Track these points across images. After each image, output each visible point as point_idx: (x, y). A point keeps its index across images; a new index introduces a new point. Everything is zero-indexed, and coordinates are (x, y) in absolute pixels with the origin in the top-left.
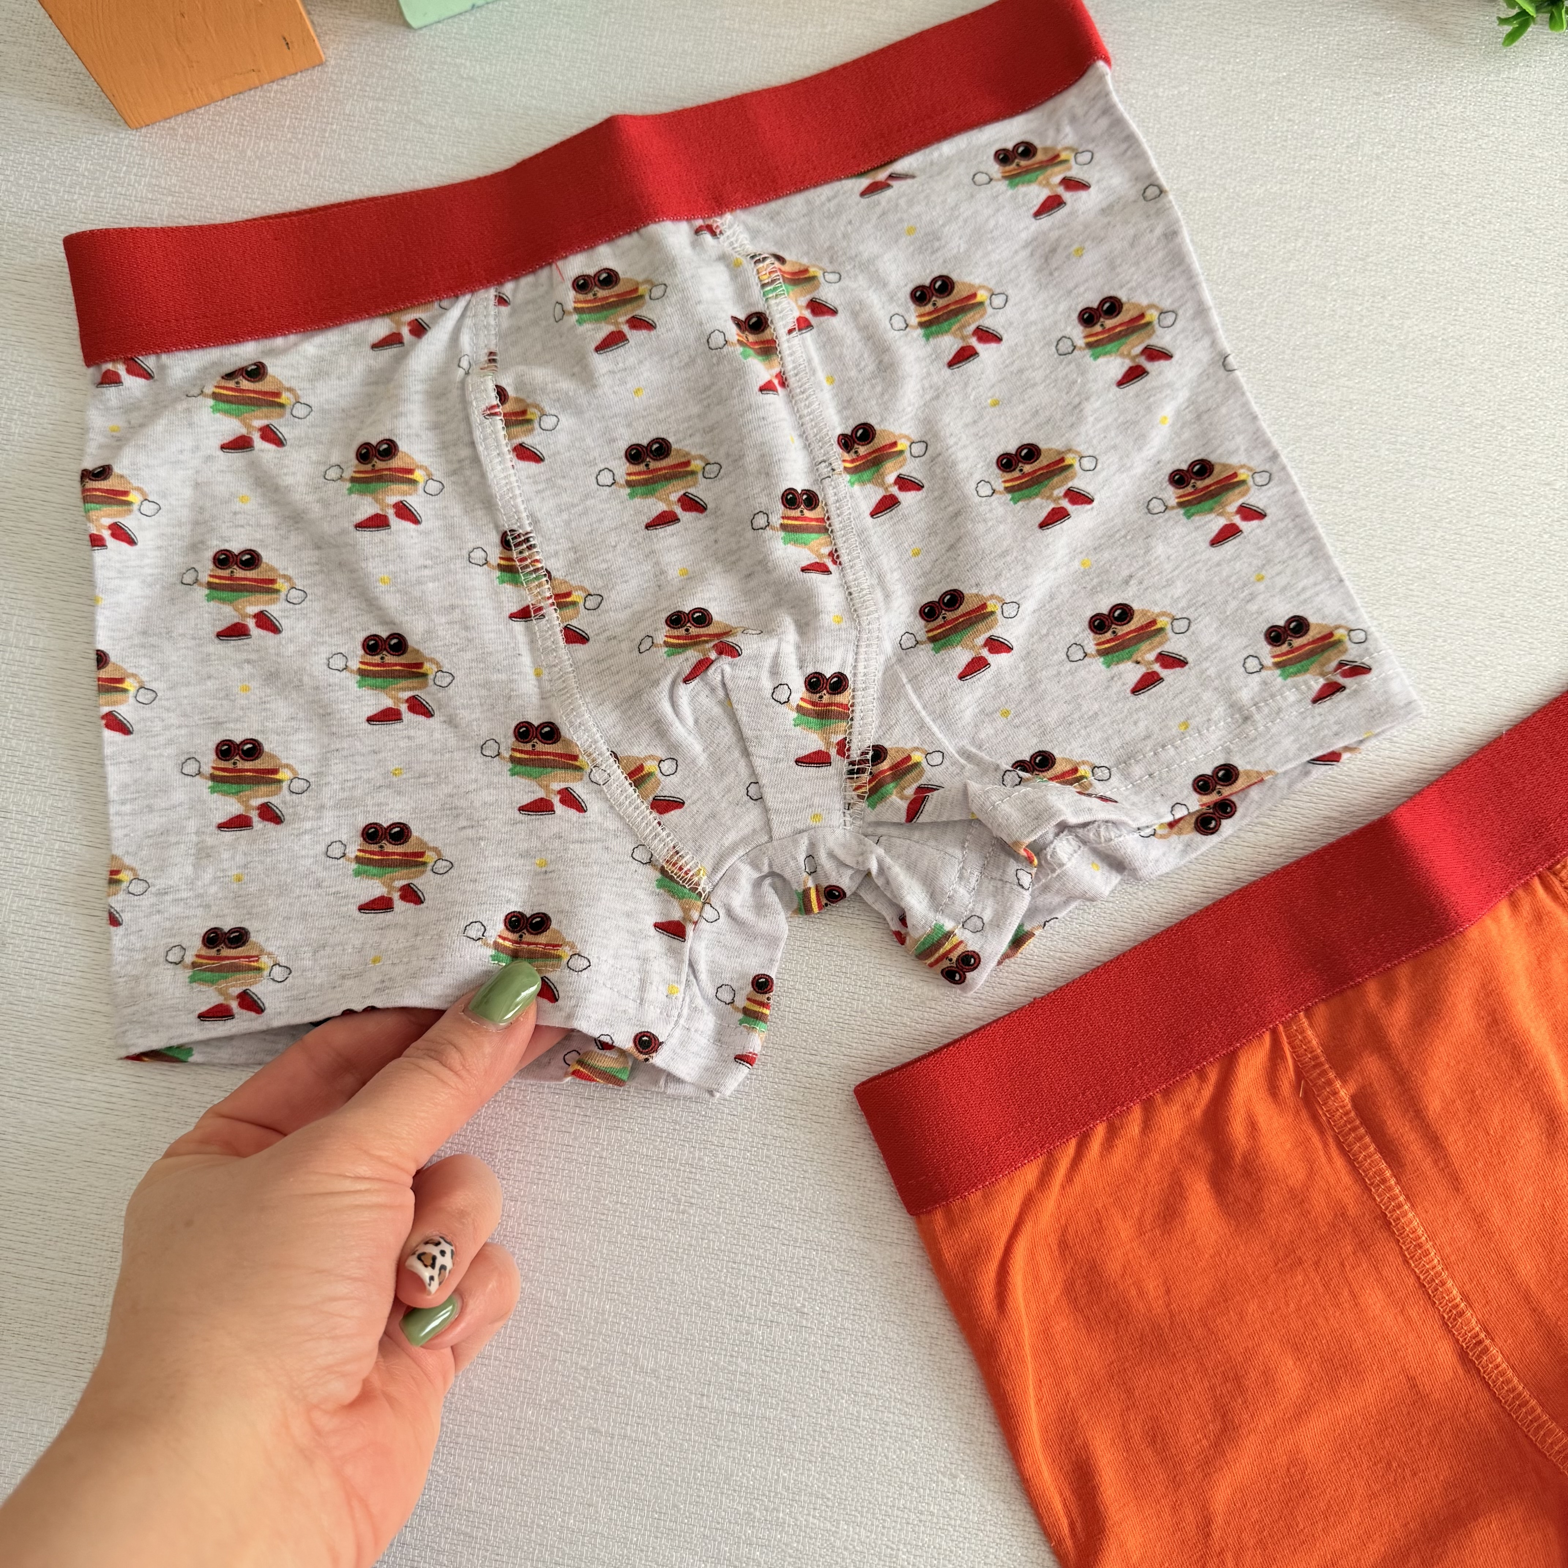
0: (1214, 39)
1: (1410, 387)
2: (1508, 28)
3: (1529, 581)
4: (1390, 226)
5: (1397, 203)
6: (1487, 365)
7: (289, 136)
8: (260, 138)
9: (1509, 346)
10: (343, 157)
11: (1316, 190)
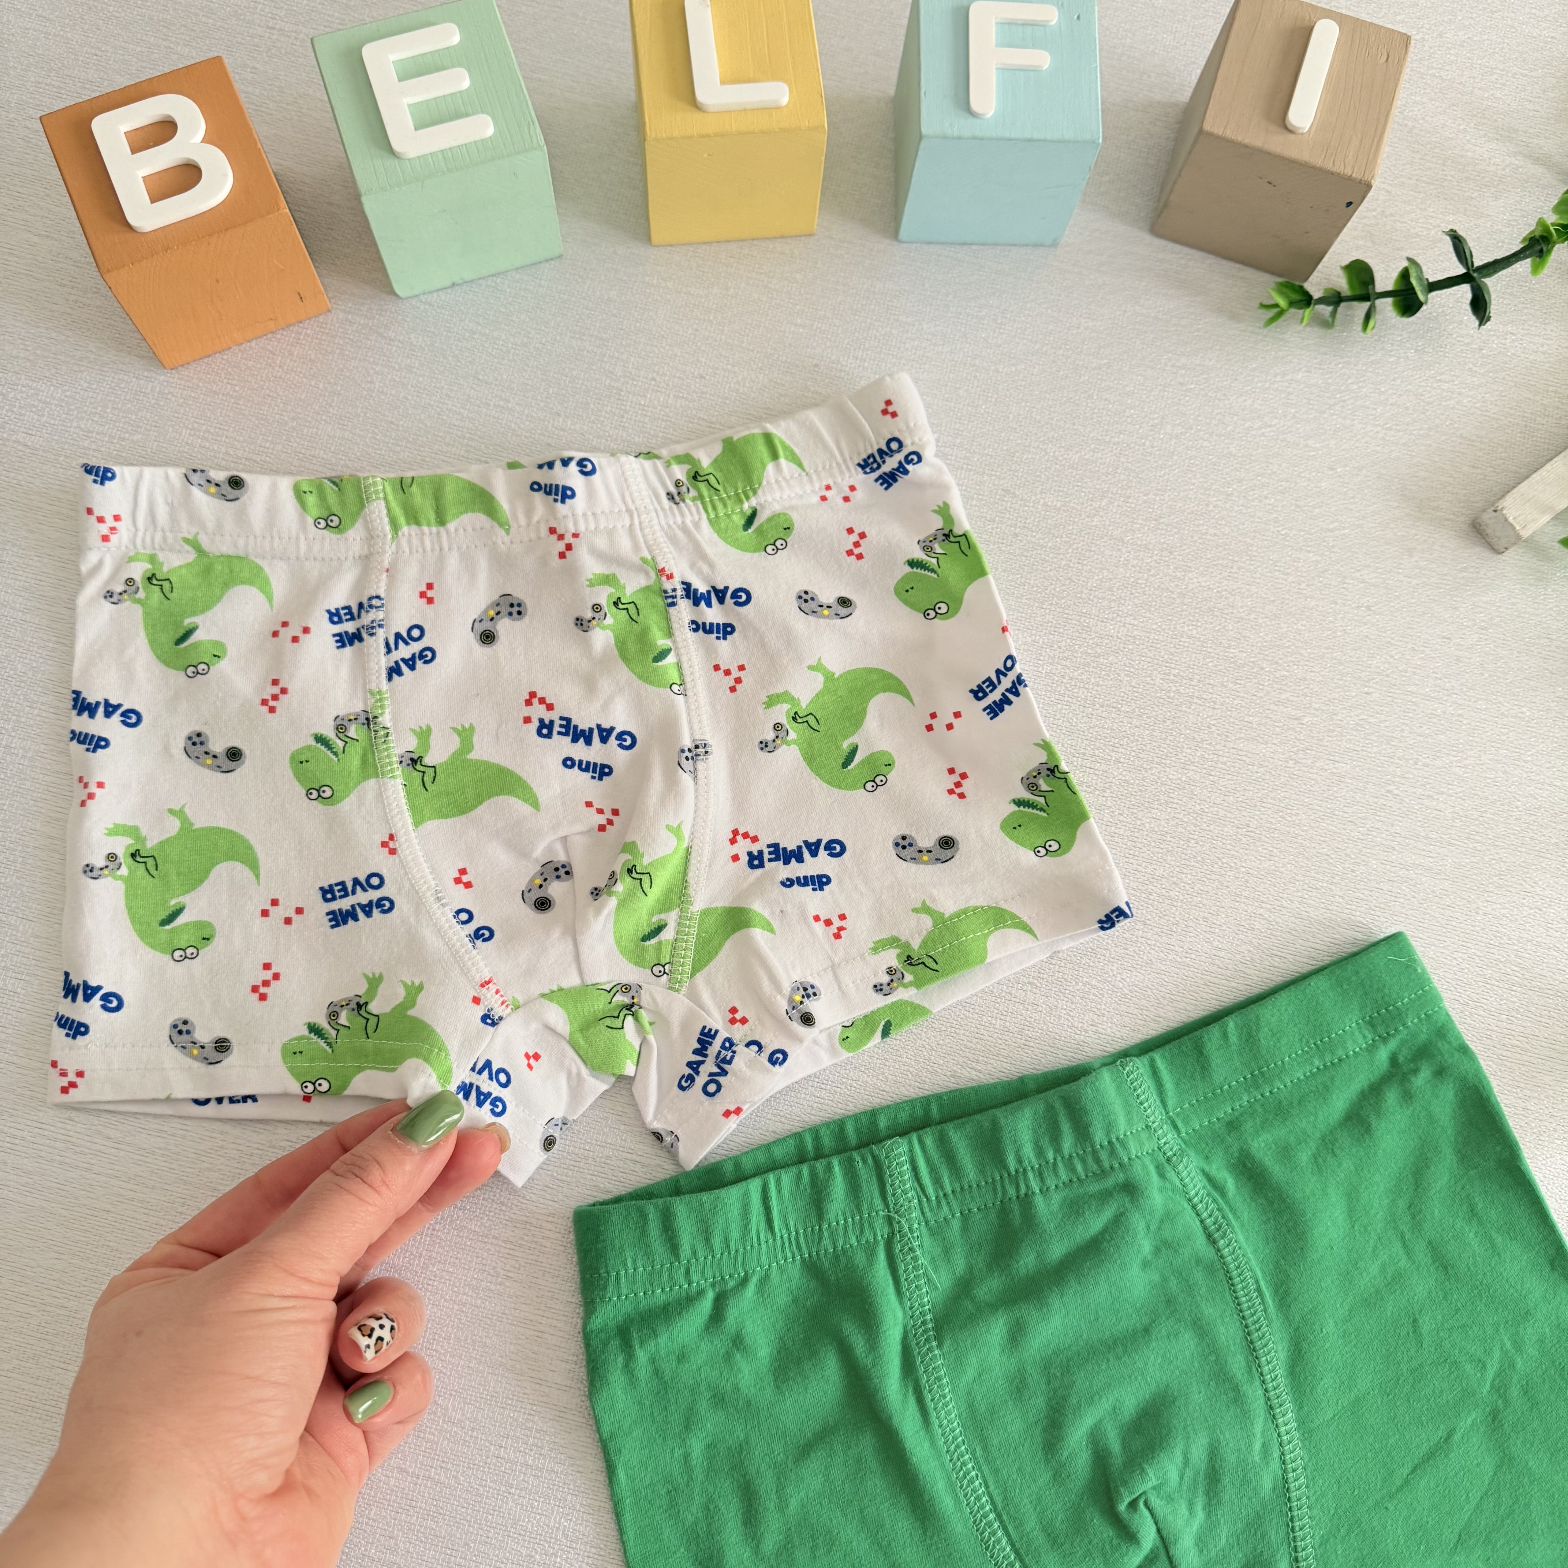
0: (1050, 327)
1: (1186, 629)
4: (1182, 494)
5: (1189, 476)
11: (1122, 459)
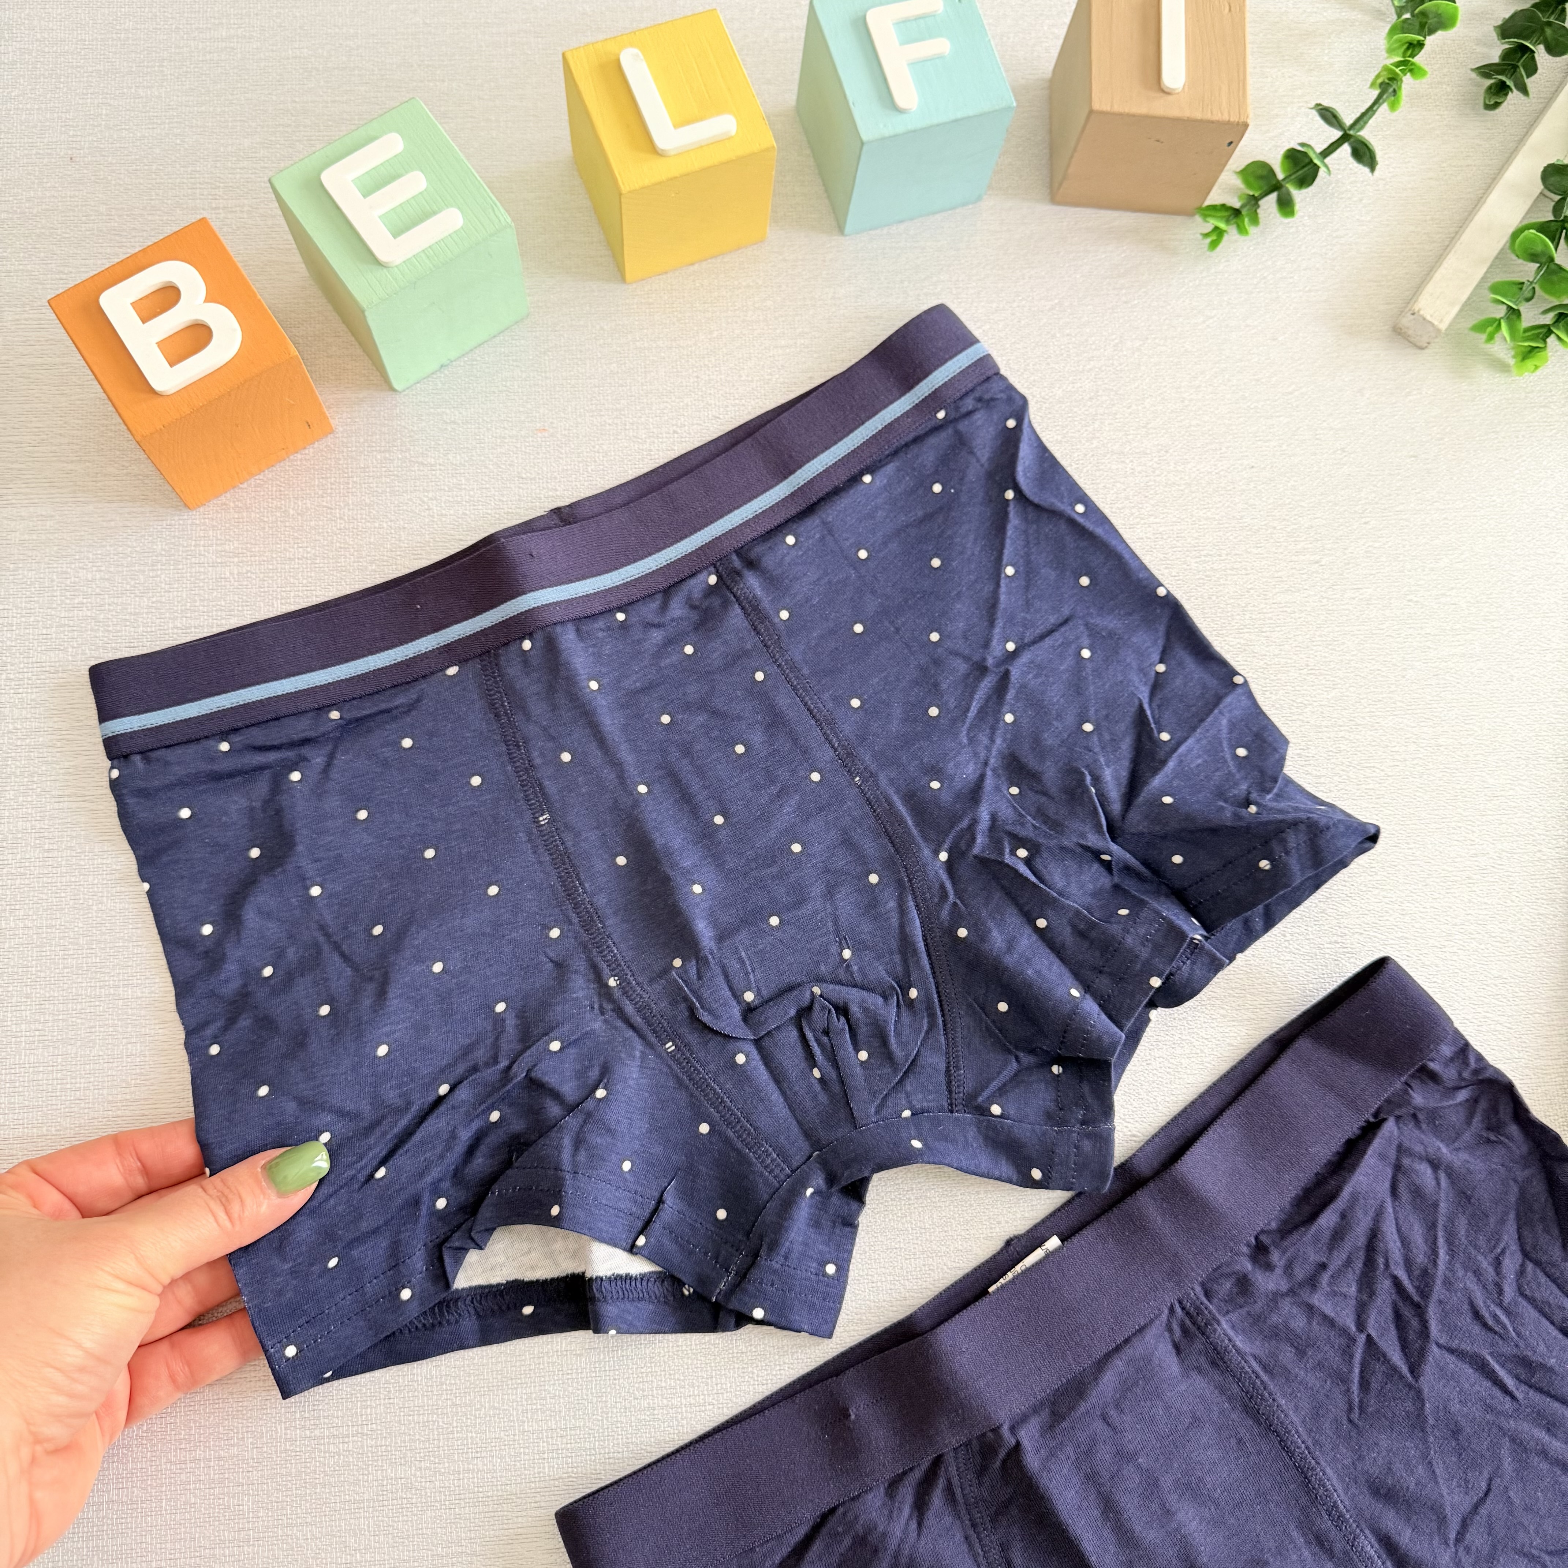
2: (1209, 240)
3: (1320, 636)
6: (1252, 485)
7: (320, 492)
8: (297, 498)
9: (1264, 468)
10: (368, 501)
